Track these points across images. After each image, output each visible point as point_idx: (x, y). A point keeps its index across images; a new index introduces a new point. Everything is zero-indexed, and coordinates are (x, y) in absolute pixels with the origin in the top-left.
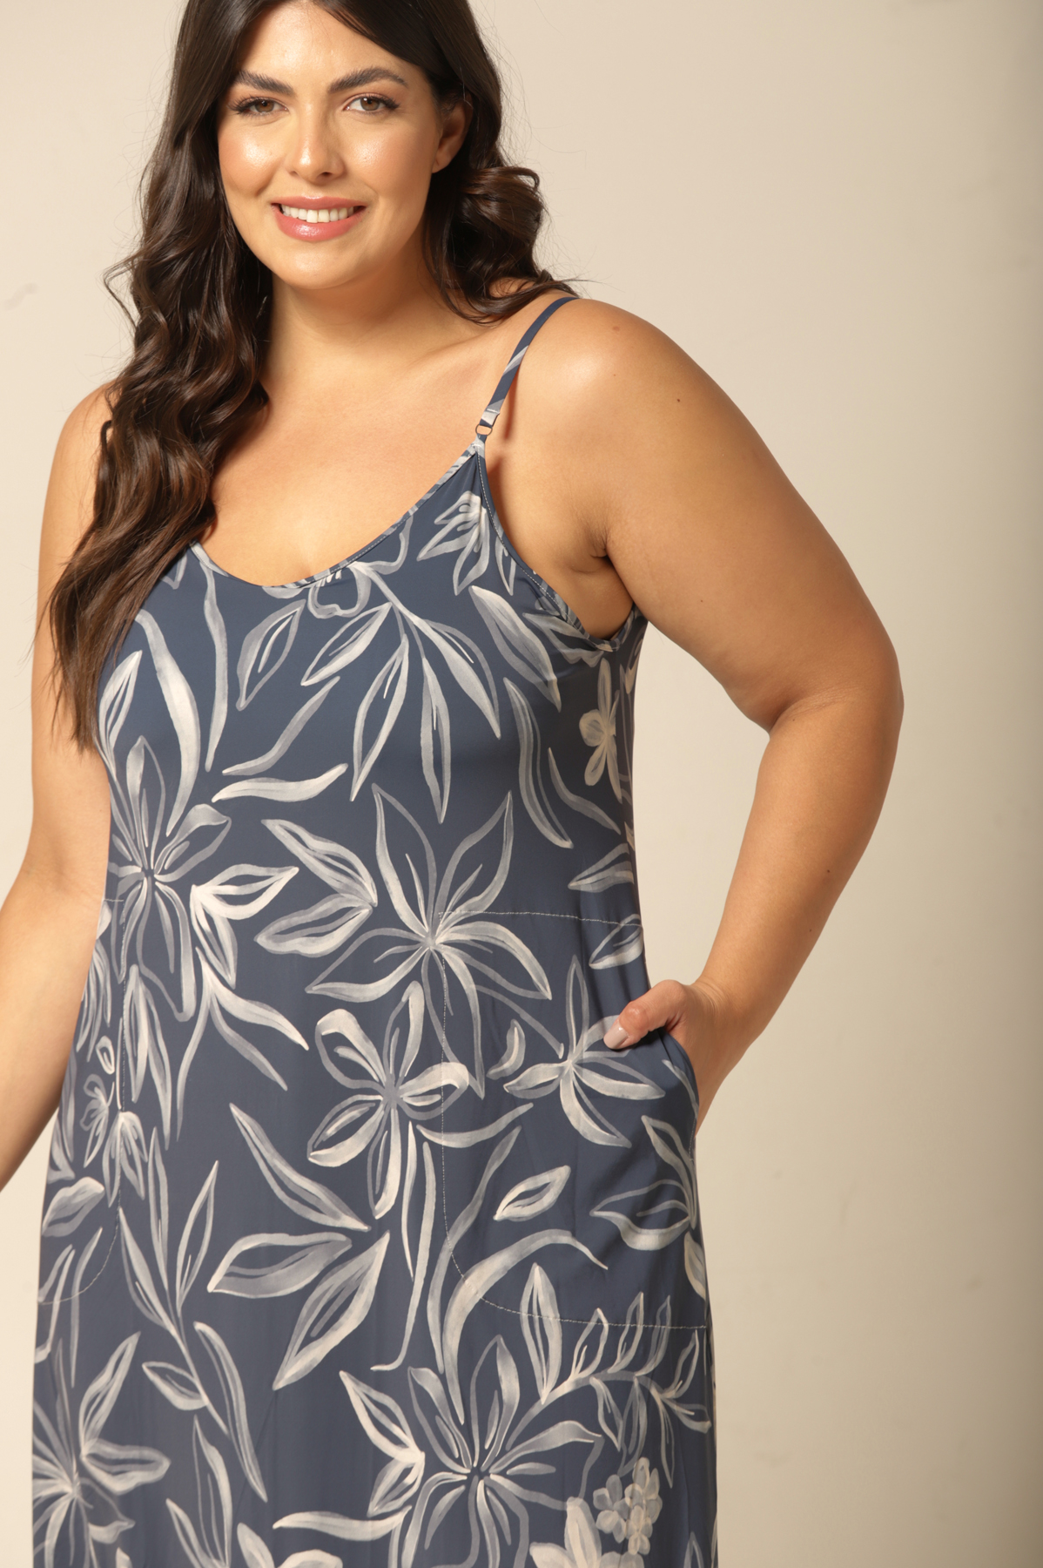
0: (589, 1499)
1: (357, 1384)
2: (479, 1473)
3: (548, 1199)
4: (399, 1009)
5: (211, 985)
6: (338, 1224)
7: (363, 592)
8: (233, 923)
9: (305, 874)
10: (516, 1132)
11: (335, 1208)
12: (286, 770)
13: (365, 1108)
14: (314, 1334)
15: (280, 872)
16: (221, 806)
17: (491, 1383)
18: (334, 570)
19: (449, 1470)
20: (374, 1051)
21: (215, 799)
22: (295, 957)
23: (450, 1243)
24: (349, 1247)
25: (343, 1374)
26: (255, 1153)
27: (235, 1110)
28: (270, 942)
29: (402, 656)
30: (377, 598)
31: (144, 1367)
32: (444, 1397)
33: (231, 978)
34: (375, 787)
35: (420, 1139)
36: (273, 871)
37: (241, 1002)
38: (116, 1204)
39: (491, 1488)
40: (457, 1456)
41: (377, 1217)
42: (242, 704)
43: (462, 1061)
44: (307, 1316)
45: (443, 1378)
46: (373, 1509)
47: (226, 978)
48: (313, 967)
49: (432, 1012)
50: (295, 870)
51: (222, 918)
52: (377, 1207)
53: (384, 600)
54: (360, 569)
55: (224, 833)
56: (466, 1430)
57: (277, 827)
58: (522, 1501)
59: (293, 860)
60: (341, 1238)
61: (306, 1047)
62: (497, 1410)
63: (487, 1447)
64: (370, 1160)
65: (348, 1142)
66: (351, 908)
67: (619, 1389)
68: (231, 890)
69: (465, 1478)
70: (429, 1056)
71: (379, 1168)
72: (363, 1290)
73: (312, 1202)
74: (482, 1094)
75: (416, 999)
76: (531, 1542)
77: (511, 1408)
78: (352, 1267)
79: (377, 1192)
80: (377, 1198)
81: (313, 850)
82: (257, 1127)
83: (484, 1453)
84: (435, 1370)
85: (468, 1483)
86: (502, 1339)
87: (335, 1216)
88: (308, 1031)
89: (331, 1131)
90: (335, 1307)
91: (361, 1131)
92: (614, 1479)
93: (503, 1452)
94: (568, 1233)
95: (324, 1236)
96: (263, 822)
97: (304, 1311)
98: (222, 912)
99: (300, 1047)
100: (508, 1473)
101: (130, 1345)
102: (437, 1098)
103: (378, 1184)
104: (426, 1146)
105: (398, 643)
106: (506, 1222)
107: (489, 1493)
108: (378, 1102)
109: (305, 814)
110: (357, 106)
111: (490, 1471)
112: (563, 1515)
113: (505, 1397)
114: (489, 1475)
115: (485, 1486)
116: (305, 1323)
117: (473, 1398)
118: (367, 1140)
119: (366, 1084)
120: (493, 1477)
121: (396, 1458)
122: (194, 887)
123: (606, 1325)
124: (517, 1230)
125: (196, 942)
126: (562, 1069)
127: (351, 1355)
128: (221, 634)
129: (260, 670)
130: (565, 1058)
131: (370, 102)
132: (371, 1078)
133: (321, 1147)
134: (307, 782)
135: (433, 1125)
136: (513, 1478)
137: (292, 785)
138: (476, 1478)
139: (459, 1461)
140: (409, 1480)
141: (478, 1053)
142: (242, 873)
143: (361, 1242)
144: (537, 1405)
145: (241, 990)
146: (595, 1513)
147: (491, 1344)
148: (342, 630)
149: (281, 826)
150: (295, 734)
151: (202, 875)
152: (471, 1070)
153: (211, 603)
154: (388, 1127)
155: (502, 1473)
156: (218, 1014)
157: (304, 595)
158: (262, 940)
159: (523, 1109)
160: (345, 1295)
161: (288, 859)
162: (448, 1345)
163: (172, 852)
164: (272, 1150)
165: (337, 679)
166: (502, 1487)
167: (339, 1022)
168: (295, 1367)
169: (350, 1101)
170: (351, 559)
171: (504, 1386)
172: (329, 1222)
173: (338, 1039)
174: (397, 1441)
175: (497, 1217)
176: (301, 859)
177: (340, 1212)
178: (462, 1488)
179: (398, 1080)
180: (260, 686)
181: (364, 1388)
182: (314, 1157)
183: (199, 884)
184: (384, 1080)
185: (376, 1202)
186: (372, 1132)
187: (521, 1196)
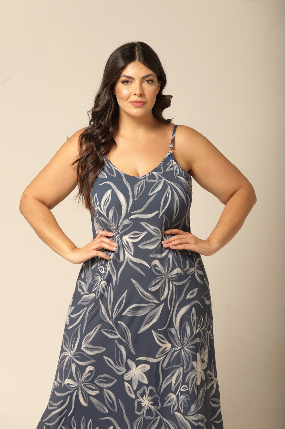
0: (200, 353)
1: (155, 333)
2: (182, 348)
3: (195, 294)
4: (168, 258)
5: (127, 255)
6: (153, 302)
7: (157, 177)
8: (133, 243)
9: (149, 233)
10: (189, 281)
11: (153, 299)
12: (145, 212)
13: (160, 279)
14: (147, 323)
15: (143, 233)
16: (131, 220)
17: (185, 330)
18: (149, 173)
19: (177, 347)
20: (163, 268)
21: (129, 218)
22: (147, 250)
23: (177, 304)
24: (155, 306)
25: (152, 331)
26: (137, 288)
27: (132, 280)
28: (141, 246)
29: (169, 189)
30: (160, 178)
31: (102, 330)
32: (176, 333)
33: (132, 254)
34: (164, 215)
35: (173, 284)
36: (142, 232)
37: (135, 258)
38: (98, 298)
39: (185, 351)
40: (178, 345)
41: (161, 300)
42: (136, 199)
43: (180, 268)
44: (146, 319)
45: (176, 330)
46: (157, 356)
47: (131, 254)
48: (151, 251)
49: (174, 258)
50: (147, 232)
51: (130, 242)
52: (161, 298)
53: (162, 179)
54: (155, 173)
55: (131, 225)
56: (180, 340)
57: (143, 224)
58: (191, 353)
59: (147, 230)
60: (154, 304)
61: (149, 267)
62: (186, 336)
63: (184, 343)
64: (161, 289)
65: (157, 286)
66: (158, 239)
67: (204, 331)
68: (132, 236)
69: (180, 349)
70: (174, 268)
71: (162, 291)
72: (157, 314)
73: (149, 298)
74: (183, 274)
75: (171, 256)
76: (192, 361)
77: (189, 336)
78: (156, 310)
79: (162, 295)
80: (162, 296)
81: (151, 228)
82: (137, 283)
83: (183, 344)
84: (174, 328)
85: (180, 350)
86: (187, 322)
87: (153, 300)
88: (150, 264)
89: (153, 284)
90: (152, 318)
91: (159, 284)
92: (203, 349)
93: (187, 344)
94: (198, 301)
95: (151, 304)
96: (140, 223)
97: (146, 318)
98: (130, 241)
99: (148, 267)
100: (188, 348)
101: (99, 326)
102: (176, 275)
103: (162, 294)
104: (174, 285)
105: (168, 187)
106: (188, 299)
107: (184, 352)
108: (163, 278)
109: (150, 221)
110: (145, 82)
111: (185, 348)
112: (197, 356)
113: (188, 333)
114: (184, 348)
115: (184, 350)
116: (145, 321)
117: (181, 334)
118: (160, 285)
119: (161, 274)
120: (185, 349)
121: (163, 346)
122: (123, 236)
123: (202, 319)
124: (190, 300)
125: (123, 246)
126: (194, 269)
127: (154, 327)
128: (129, 186)
129: (139, 192)
130: (194, 267)
131: (148, 81)
132: (162, 273)
133: (151, 287)
134: (150, 214)
135: (175, 281)
136: (189, 349)
137: (147, 215)
138: (182, 349)
139: (179, 346)
140: (166, 350)
141: (182, 266)
142: (135, 233)
143: (157, 305)
144: (193, 335)
145: (135, 256)
146: (201, 355)
147: (185, 323)
148: (155, 184)
149: (144, 223)
150: (148, 205)
151: (125, 234)
152: (181, 270)
153: (125, 180)
154: (165, 282)
155: (187, 348)
156: (129, 261)
157: (145, 178)
158: (139, 246)
159: (190, 277)
160: (154, 315)
161: (145, 230)
162: (177, 323)
163: (120, 228)
164: (141, 287)
165: (156, 194)
166: (187, 351)
167: (156, 262)
168: (143, 329)
169: (158, 278)
170: (152, 171)
171: (187, 331)
172: (152, 301)
173: (156, 266)
174: (163, 343)
175: (187, 298)
176: (148, 230)
177: (154, 299)
178: (179, 351)
179: (168, 273)
180: (139, 195)
181: (156, 333)
182: (150, 289)
183: (124, 235)
184: (165, 273)
185: (161, 297)
186: (161, 284)
187: (191, 294)
